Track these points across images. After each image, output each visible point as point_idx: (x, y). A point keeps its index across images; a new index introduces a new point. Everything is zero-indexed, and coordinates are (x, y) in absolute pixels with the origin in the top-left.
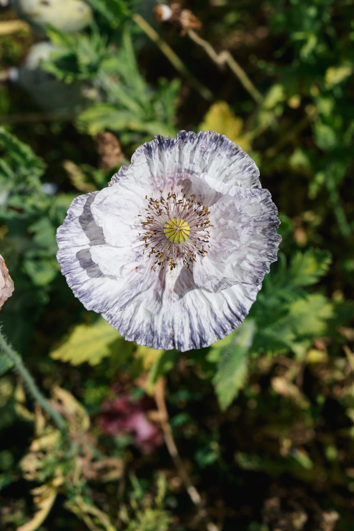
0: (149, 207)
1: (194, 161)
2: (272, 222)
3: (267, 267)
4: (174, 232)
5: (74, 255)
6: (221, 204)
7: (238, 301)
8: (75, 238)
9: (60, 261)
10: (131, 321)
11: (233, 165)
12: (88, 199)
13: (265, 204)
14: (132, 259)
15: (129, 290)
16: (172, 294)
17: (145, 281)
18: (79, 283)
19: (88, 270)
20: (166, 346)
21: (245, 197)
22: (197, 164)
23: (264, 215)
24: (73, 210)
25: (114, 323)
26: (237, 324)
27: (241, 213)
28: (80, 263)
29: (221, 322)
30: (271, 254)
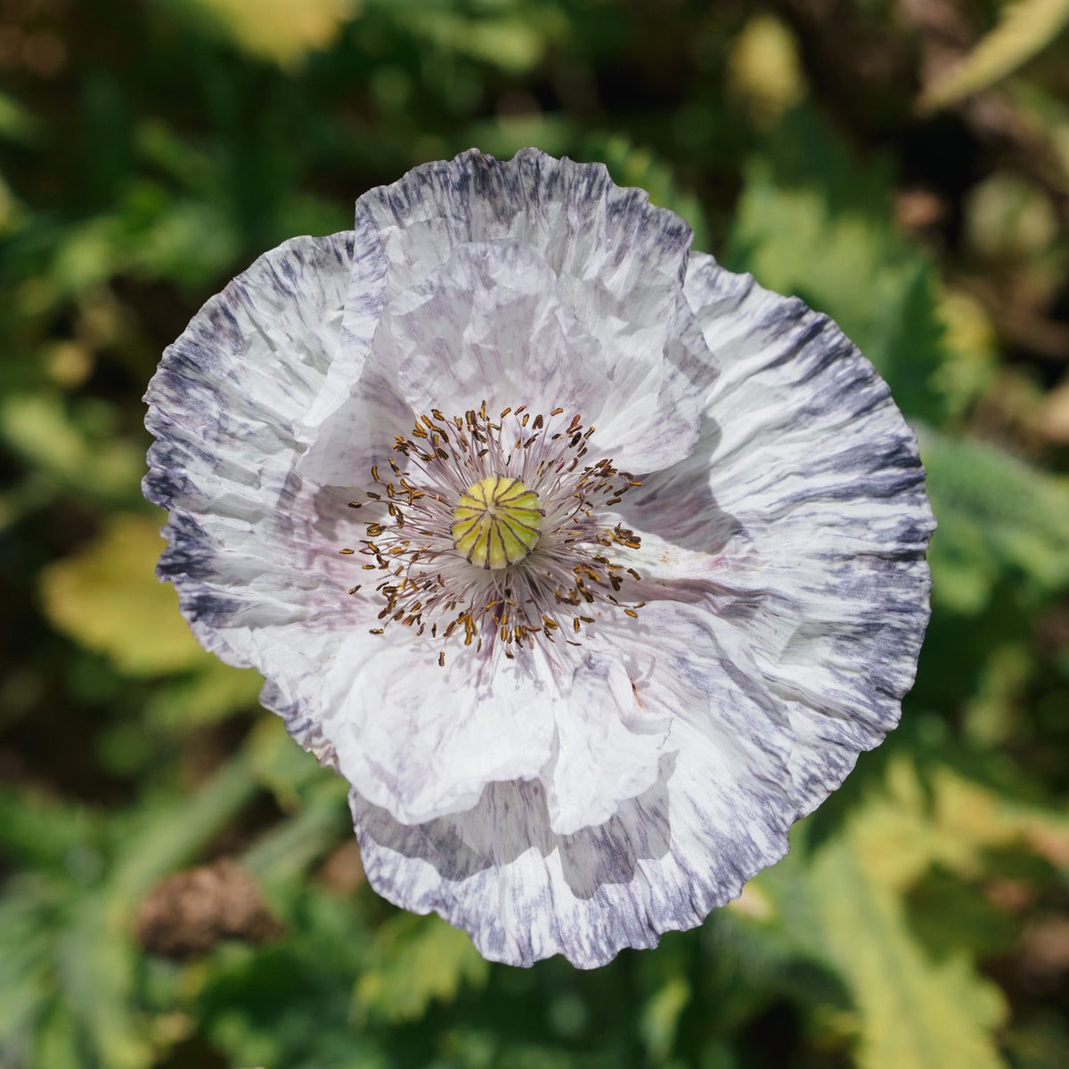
0: (410, 620)
1: (253, 468)
2: (471, 183)
3: (625, 197)
4: (502, 526)
5: (582, 906)
6: (406, 373)
7: (752, 333)
8: (521, 901)
9: (606, 956)
10: (825, 711)
11: (271, 334)
12: (379, 843)
13: (409, 210)
14: (600, 693)
15: (713, 704)
16: (727, 556)
17: (681, 646)
18: (686, 890)
19: (639, 852)
20: (917, 584)
21: (381, 280)
22: (260, 462)
23: (448, 213)
24: (419, 892)
25: (834, 771)
26: (833, 337)
27: (440, 287)
28: (612, 882)
29: (826, 391)
30: (583, 187)
